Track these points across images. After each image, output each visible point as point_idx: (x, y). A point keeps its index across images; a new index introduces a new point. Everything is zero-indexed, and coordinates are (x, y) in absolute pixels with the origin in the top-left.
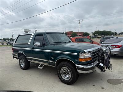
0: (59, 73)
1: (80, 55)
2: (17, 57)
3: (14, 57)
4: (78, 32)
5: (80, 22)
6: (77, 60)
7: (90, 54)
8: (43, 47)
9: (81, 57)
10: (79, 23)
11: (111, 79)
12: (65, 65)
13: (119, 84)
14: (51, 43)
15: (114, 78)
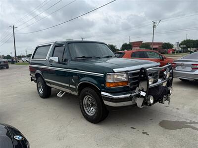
0: (81, 104)
1: (108, 77)
2: (35, 79)
3: (32, 80)
4: (152, 42)
5: (156, 25)
6: (103, 85)
7: (125, 75)
8: (64, 64)
9: (109, 80)
10: (154, 26)
11: (169, 120)
12: (88, 93)
13: (178, 130)
14: (73, 59)
15: (175, 119)
